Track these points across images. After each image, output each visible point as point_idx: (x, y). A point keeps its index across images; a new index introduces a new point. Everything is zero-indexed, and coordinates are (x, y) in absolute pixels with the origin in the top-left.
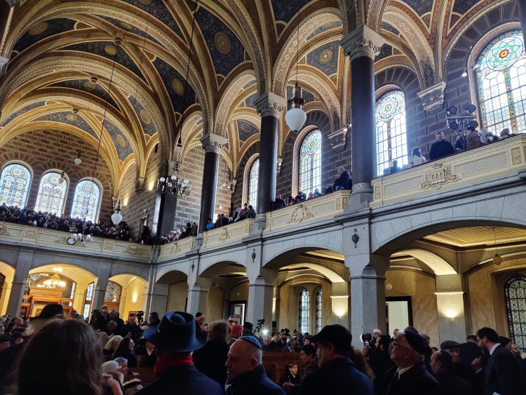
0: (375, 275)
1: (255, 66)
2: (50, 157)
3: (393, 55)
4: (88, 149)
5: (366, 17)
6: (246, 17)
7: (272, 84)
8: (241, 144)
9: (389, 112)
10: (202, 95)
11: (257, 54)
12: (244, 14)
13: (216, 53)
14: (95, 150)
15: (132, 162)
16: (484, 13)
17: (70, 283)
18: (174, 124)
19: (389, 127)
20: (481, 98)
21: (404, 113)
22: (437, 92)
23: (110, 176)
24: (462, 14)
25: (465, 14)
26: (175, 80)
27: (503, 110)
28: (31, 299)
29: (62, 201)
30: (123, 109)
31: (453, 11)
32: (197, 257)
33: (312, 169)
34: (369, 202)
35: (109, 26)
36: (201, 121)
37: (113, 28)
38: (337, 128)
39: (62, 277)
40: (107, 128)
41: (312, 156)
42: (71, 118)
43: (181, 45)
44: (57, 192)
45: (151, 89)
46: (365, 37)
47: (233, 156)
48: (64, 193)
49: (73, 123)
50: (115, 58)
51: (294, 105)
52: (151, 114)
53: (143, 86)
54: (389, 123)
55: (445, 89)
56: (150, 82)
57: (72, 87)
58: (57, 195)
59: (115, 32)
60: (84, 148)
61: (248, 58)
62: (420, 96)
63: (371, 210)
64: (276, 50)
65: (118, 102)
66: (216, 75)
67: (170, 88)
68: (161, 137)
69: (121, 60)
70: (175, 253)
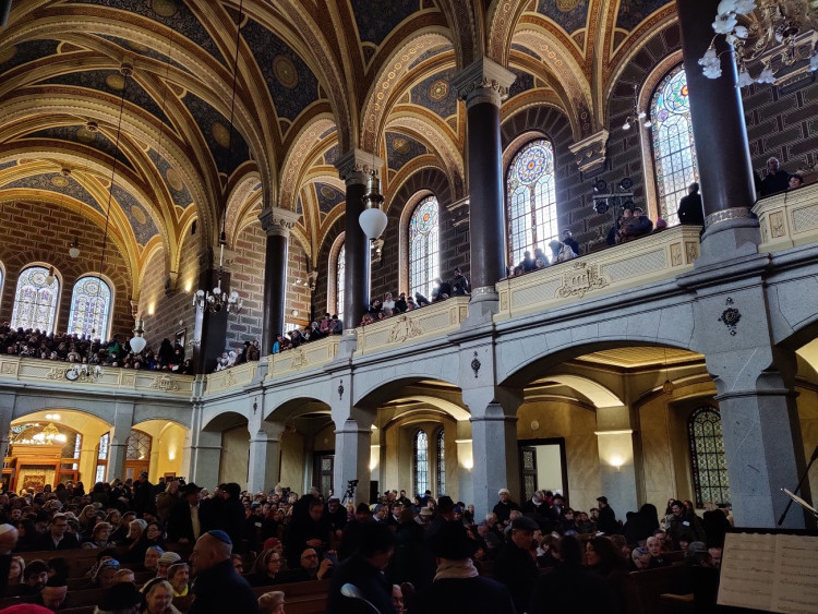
0: (502, 415)
1: (335, 108)
2: (31, 244)
3: (536, 89)
4: (89, 229)
5: (487, 45)
6: (318, 37)
7: (360, 137)
8: (323, 217)
9: (532, 172)
10: (258, 149)
11: (336, 91)
12: (314, 32)
13: (276, 87)
14: (100, 231)
15: (158, 248)
16: (659, 29)
17: (73, 434)
18: (219, 192)
19: (532, 194)
20: (656, 154)
21: (553, 173)
22: (597, 145)
23: (125, 270)
24: (629, 30)
25: (633, 31)
26: (217, 125)
27: (686, 171)
28: (15, 462)
29: (52, 310)
30: (139, 168)
31: (617, 26)
32: (261, 392)
33: (427, 256)
34: (493, 314)
35: (112, 47)
36: (258, 187)
37: (117, 50)
38: (459, 196)
39: (61, 428)
40: (116, 197)
41: (427, 235)
42: (59, 182)
43: (223, 75)
44: (45, 296)
45: (181, 138)
46: (485, 74)
47: (311, 235)
48: (55, 298)
49: (64, 190)
50: (123, 93)
51: (370, 203)
52: (182, 175)
53: (168, 134)
54: (532, 189)
55: (608, 141)
56: (180, 129)
57: (58, 137)
58: (44, 301)
59: (121, 55)
60: (82, 227)
61: (324, 96)
62: (573, 151)
63: (494, 325)
64: (364, 84)
65: (131, 157)
66: (278, 119)
67: (209, 137)
68: (200, 211)
69: (132, 97)
70: (229, 386)
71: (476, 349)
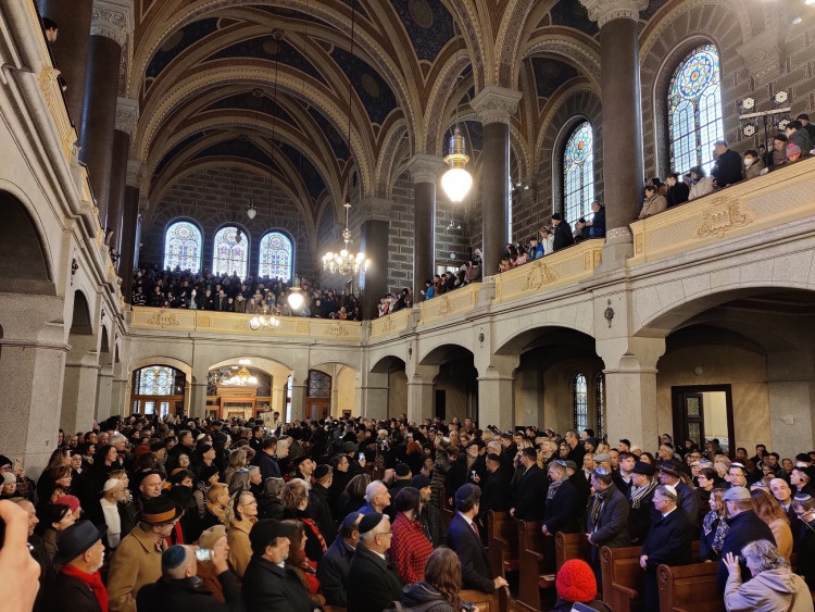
9: (696, 84)
10: (402, 96)
11: (469, 25)
13: (414, 30)
17: (267, 379)
18: (373, 142)
19: (696, 110)
21: (719, 84)
23: (303, 223)
26: (365, 75)
28: (219, 401)
29: (245, 264)
30: (304, 127)
32: (414, 337)
33: (582, 188)
34: (627, 258)
35: (263, 15)
37: (268, 16)
39: (252, 371)
41: (582, 165)
43: (364, 26)
44: (237, 253)
45: (335, 93)
48: (246, 254)
53: (322, 90)
54: (696, 103)
56: (333, 84)
58: (237, 257)
61: (459, 32)
62: (741, 54)
63: (628, 271)
66: (419, 62)
69: (287, 56)
70: (389, 332)
71: (608, 297)
